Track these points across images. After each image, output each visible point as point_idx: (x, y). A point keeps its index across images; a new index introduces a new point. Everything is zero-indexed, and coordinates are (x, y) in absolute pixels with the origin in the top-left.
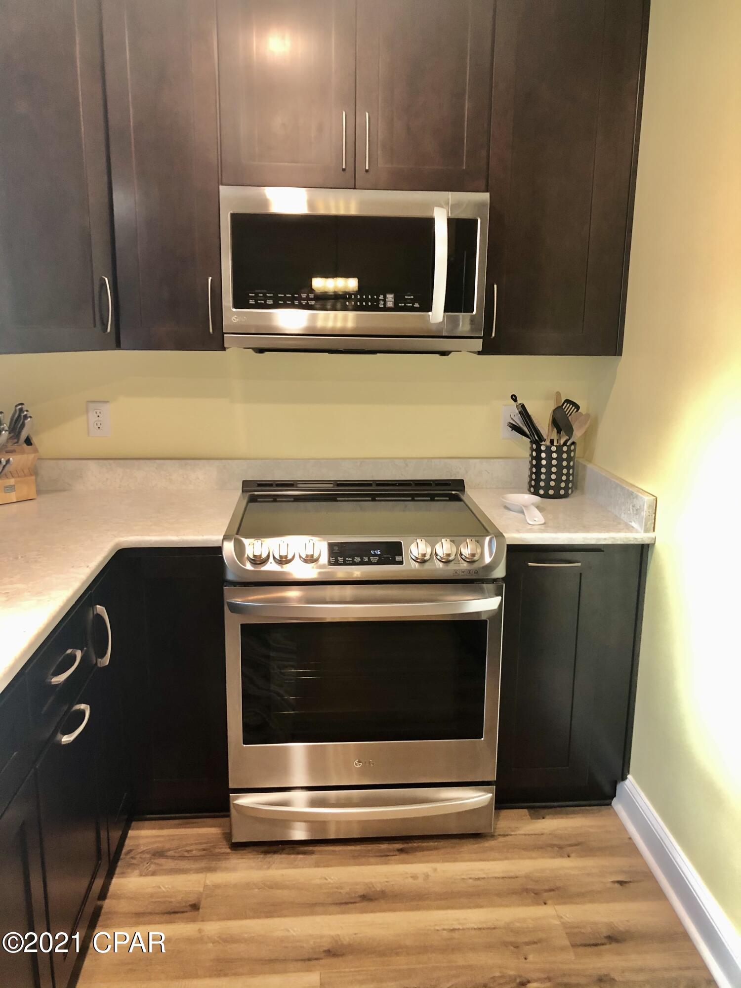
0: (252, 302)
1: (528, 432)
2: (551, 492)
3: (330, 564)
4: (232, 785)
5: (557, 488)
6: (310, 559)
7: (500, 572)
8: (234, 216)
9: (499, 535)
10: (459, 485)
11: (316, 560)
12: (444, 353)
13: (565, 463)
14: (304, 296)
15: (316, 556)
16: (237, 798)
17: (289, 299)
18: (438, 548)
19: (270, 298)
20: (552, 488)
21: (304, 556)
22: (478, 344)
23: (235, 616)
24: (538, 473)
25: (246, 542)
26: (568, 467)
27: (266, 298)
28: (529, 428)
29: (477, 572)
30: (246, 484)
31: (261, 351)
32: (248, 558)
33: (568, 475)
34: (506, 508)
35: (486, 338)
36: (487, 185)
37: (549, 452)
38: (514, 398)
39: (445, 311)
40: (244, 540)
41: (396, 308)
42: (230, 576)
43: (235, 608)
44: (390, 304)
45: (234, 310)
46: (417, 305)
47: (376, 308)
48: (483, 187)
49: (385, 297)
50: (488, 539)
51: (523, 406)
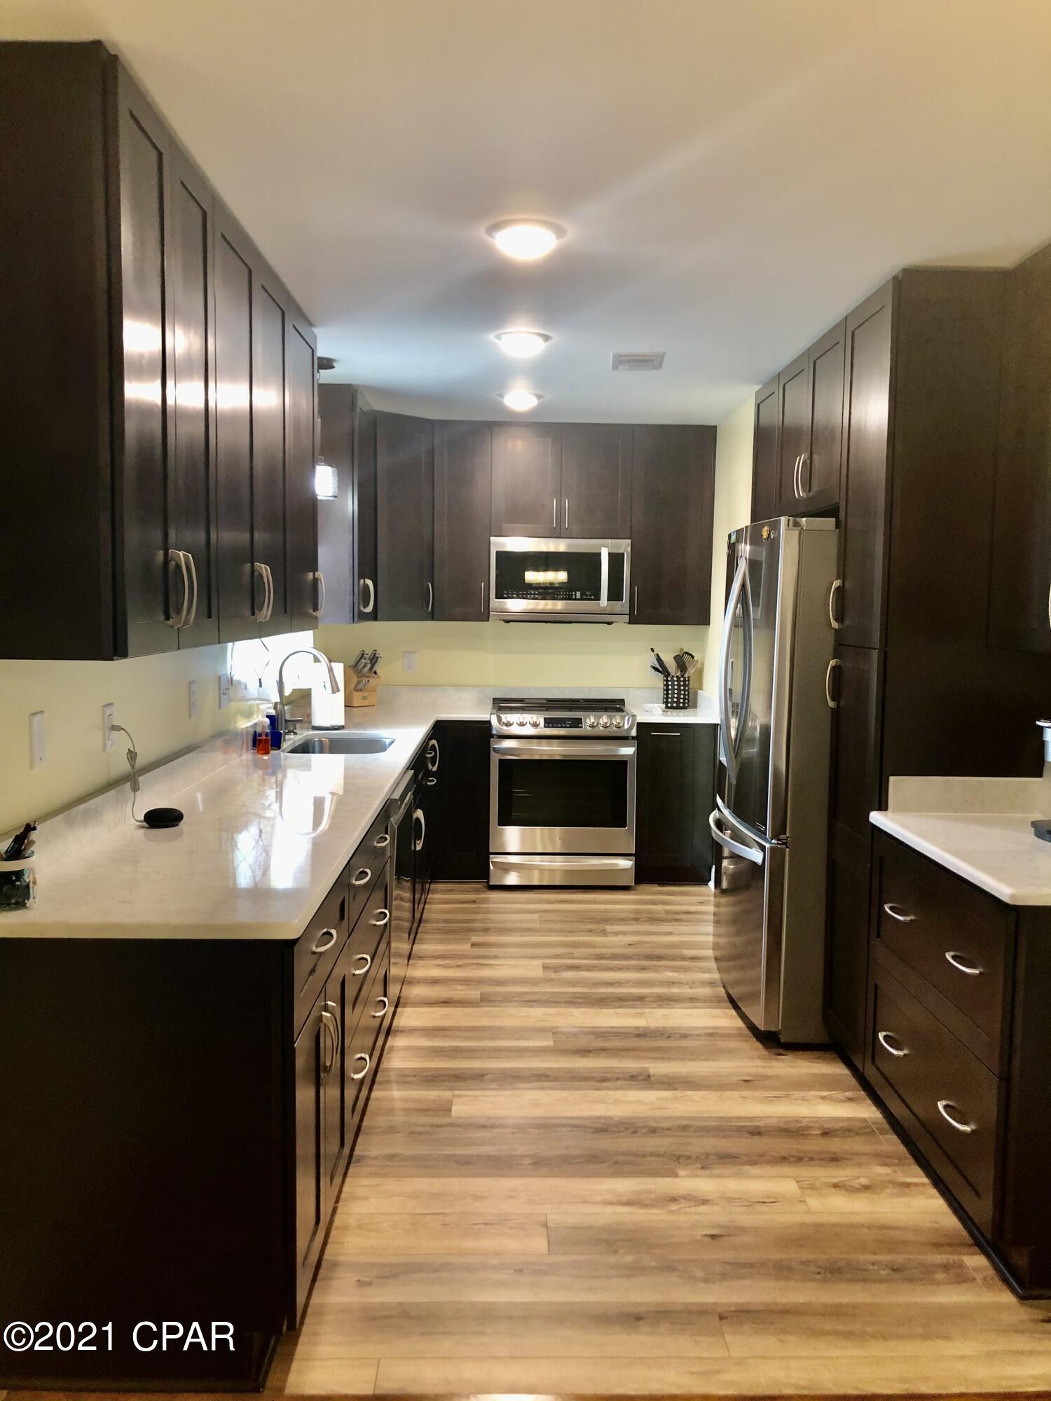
0: (505, 596)
1: (660, 669)
2: (675, 705)
3: (545, 727)
4: (491, 851)
5: (678, 702)
6: (535, 725)
7: (634, 733)
8: (497, 552)
9: (634, 716)
10: (622, 702)
11: (538, 725)
12: (609, 623)
13: (682, 688)
14: (533, 593)
15: (538, 723)
16: (493, 858)
17: (525, 594)
18: (601, 721)
19: (515, 594)
20: (675, 702)
21: (532, 722)
22: (627, 618)
23: (497, 754)
24: (668, 694)
25: (503, 716)
26: (684, 690)
27: (512, 594)
28: (661, 667)
29: (621, 732)
30: (495, 699)
31: (508, 622)
32: (504, 723)
33: (684, 695)
34: (647, 711)
35: (631, 614)
36: (631, 534)
37: (672, 681)
38: (652, 650)
39: (608, 600)
40: (501, 715)
41: (581, 599)
42: (494, 732)
43: (496, 750)
44: (578, 597)
45: (496, 600)
46: (593, 597)
47: (570, 599)
48: (628, 536)
49: (576, 593)
50: (627, 717)
51: (658, 655)
